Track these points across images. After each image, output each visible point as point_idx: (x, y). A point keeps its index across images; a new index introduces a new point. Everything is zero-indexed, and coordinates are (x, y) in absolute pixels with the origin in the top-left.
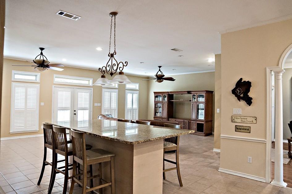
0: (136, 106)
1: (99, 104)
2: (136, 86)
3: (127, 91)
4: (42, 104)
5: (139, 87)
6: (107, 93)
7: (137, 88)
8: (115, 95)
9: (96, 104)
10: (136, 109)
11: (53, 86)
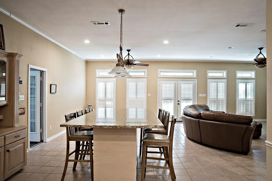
0: (251, 96)
1: (204, 95)
2: (251, 74)
3: (238, 81)
4: (149, 95)
5: (256, 75)
6: (213, 83)
7: (253, 76)
8: (222, 86)
9: (200, 95)
10: (251, 101)
11: (158, 79)
